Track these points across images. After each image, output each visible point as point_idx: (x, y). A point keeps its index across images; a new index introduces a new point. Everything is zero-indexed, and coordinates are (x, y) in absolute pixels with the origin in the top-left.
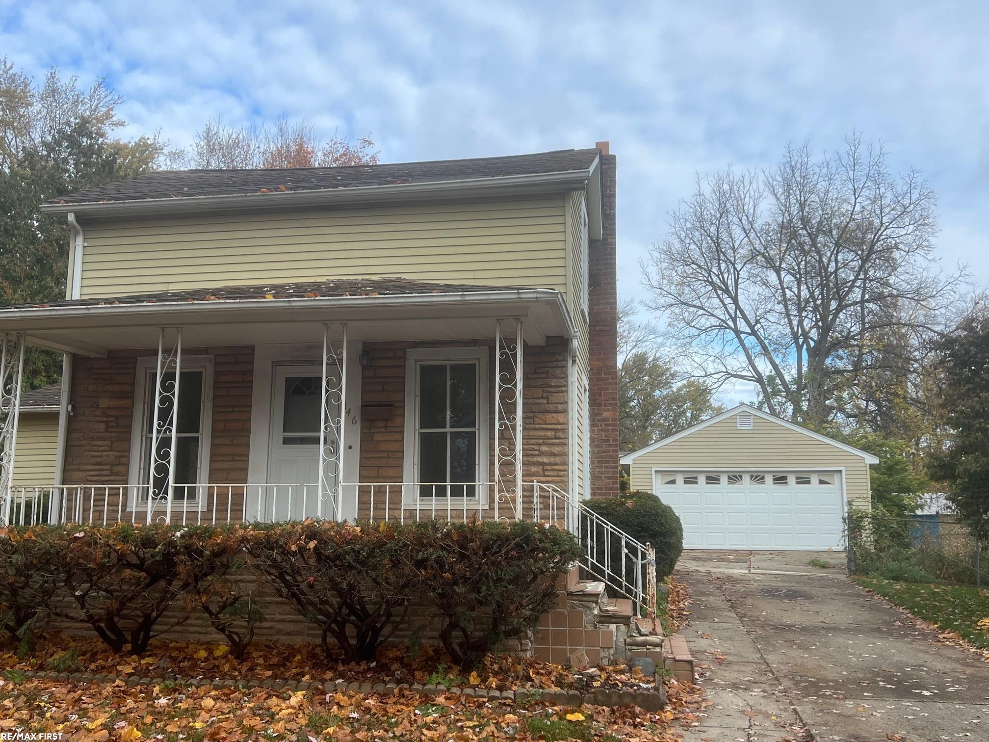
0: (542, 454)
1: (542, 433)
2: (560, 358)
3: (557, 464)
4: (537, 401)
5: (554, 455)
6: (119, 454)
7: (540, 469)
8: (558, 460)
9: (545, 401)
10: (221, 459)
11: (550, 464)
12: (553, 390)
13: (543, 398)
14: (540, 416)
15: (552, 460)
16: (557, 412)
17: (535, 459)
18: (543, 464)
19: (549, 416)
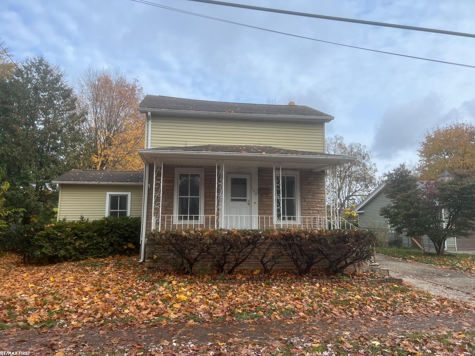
0: (317, 207)
1: (317, 200)
2: (323, 176)
3: (322, 210)
4: (316, 190)
5: (321, 207)
6: (169, 203)
7: (317, 212)
8: (323, 209)
9: (318, 190)
10: (208, 206)
11: (320, 210)
12: (320, 186)
13: (317, 189)
14: (317, 194)
15: (321, 209)
16: (322, 194)
17: (315, 209)
18: (318, 210)
19: (319, 195)
